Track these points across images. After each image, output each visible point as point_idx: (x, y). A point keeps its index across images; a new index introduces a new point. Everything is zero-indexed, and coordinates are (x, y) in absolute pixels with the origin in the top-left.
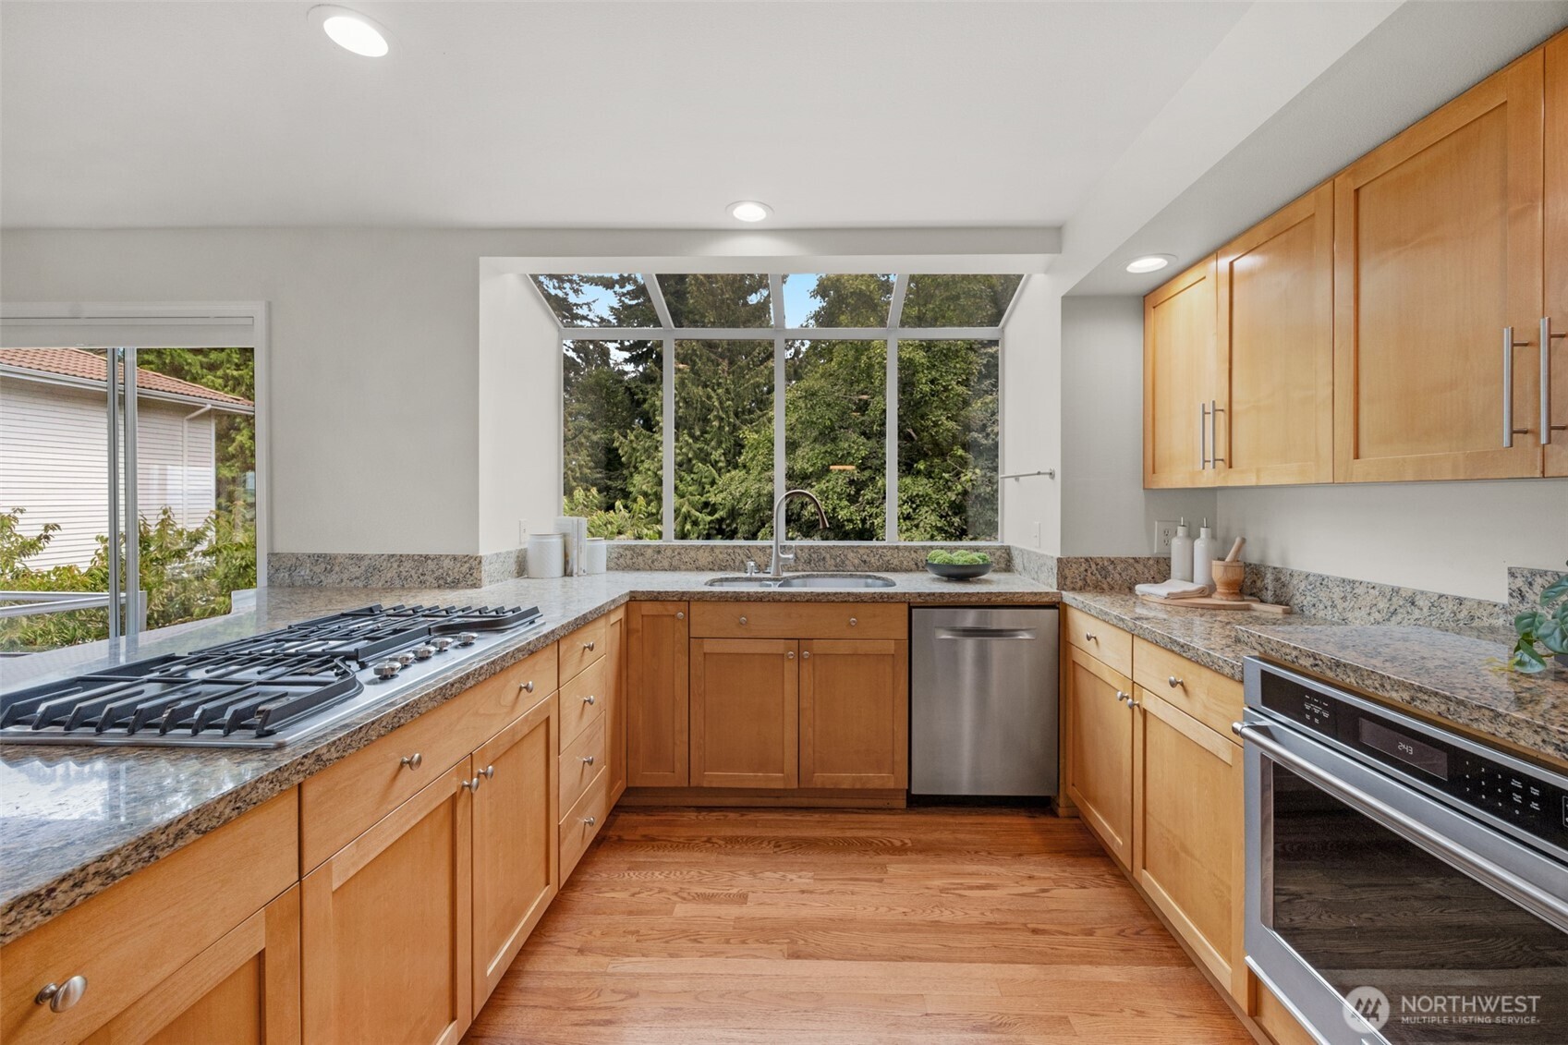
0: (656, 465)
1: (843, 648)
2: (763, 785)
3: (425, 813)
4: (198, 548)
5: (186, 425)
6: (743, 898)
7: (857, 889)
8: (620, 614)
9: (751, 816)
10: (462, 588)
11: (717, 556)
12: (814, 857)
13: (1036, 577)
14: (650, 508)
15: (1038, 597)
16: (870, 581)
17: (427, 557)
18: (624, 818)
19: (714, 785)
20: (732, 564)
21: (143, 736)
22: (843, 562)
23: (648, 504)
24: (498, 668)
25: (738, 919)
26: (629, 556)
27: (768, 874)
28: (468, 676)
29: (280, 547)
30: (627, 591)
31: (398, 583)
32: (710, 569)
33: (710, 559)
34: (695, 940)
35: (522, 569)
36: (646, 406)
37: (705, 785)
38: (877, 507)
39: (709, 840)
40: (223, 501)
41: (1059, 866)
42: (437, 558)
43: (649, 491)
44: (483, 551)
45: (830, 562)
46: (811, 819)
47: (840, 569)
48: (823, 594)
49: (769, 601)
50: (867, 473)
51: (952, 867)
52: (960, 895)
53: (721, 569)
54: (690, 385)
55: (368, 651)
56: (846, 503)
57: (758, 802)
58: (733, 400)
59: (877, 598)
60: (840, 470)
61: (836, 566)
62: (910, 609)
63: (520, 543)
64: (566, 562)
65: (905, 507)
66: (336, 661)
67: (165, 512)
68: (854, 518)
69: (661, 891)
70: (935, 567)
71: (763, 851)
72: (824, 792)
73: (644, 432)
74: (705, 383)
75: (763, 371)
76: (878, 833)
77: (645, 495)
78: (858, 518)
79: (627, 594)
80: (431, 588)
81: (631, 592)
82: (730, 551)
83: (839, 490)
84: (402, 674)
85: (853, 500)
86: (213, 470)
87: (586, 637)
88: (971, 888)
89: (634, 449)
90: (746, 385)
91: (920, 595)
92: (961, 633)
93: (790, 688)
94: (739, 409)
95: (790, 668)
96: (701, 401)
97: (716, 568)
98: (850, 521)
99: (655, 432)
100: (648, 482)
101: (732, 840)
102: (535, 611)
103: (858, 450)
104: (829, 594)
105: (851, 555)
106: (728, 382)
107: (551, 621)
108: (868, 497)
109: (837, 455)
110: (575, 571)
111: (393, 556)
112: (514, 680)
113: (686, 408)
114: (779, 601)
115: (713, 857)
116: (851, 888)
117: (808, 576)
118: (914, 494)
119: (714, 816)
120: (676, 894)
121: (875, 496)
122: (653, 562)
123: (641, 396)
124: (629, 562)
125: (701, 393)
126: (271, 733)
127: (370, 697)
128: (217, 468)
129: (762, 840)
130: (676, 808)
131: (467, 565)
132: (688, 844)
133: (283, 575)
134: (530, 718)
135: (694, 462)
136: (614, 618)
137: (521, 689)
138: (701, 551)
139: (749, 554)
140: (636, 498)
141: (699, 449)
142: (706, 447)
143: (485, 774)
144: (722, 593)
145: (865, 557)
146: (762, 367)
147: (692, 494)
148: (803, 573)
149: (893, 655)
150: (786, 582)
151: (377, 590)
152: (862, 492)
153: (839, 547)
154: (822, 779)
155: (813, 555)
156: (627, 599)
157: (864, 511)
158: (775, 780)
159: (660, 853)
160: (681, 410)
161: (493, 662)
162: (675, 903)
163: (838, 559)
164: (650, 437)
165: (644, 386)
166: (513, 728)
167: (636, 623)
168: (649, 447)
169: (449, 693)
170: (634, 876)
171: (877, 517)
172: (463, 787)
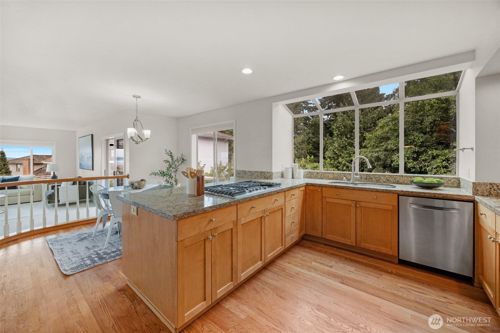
0: (334, 148)
1: (371, 205)
2: (344, 242)
3: (256, 218)
4: (226, 170)
5: (224, 143)
6: (332, 267)
7: (369, 277)
8: (303, 188)
9: (340, 250)
10: (269, 179)
11: (335, 176)
12: (358, 265)
13: (467, 190)
14: (331, 162)
15: (461, 197)
16: (388, 186)
17: (262, 172)
18: (304, 241)
19: (329, 239)
20: (340, 178)
21: (219, 194)
22: (379, 180)
23: (331, 161)
24: (270, 194)
25: (328, 270)
26: (310, 174)
27: (341, 264)
28: (264, 194)
29: (237, 169)
30: (306, 183)
31: (257, 177)
32: (333, 179)
33: (333, 176)
34: (316, 270)
35: (282, 176)
36: (331, 129)
37: (327, 238)
38: (429, 162)
39: (326, 252)
40: (230, 159)
41: (463, 299)
42: (264, 172)
43: (331, 156)
44: (274, 171)
45: (374, 180)
46: (360, 256)
47: (378, 182)
48: (364, 188)
49: (346, 189)
50: (423, 149)
51: (410, 284)
52: (408, 291)
53: (336, 179)
54: (346, 120)
55: (248, 187)
56: (412, 161)
57: (343, 247)
58: (362, 124)
59: (384, 191)
60: (408, 148)
61: (376, 181)
62: (399, 195)
63: (282, 170)
64: (293, 175)
65: (444, 163)
66: (243, 188)
67: (220, 162)
68: (416, 166)
69: (310, 258)
70: (416, 183)
71: (341, 259)
72: (364, 249)
73: (330, 137)
74: (352, 119)
75: (376, 112)
76: (383, 267)
77: (330, 158)
78: (418, 167)
79: (305, 183)
80: (263, 179)
81: (307, 183)
82: (339, 174)
83: (408, 156)
84: (253, 192)
85: (415, 159)
86: (228, 153)
87: (293, 192)
88: (414, 291)
89: (327, 143)
90: (368, 118)
91: (402, 191)
92: (423, 207)
93: (353, 215)
94: (366, 127)
95: (353, 210)
96: (350, 126)
97: (334, 179)
98: (414, 168)
99: (333, 137)
100: (331, 154)
101: (333, 254)
102: (280, 184)
103: (419, 139)
104: (366, 188)
105: (382, 177)
106: (361, 118)
107: (283, 187)
108: (424, 158)
109: (408, 142)
110: (295, 177)
111: (256, 171)
112: (274, 197)
113: (344, 128)
114: (349, 189)
115: (326, 256)
116: (367, 276)
117: (365, 183)
118: (450, 157)
119: (329, 247)
120: (313, 260)
121: (427, 158)
122: (316, 176)
123: (329, 126)
124: (310, 176)
125: (350, 123)
126: (234, 196)
127: (248, 194)
128: (229, 152)
129: (341, 256)
130: (319, 243)
131: (270, 174)
132: (320, 251)
133: (238, 174)
134: (278, 207)
135: (347, 146)
136: (301, 189)
137: (276, 200)
138: (330, 174)
139: (345, 175)
140: (327, 159)
141: (349, 142)
142: (352, 141)
143: (267, 215)
144: (331, 185)
145: (388, 178)
146: (375, 111)
147: (346, 157)
148: (363, 182)
149: (391, 210)
150: (356, 184)
151: (253, 178)
152: (420, 156)
153: (378, 175)
154: (363, 245)
155: (367, 177)
156: (305, 185)
157: (421, 164)
158: (348, 242)
159: (312, 251)
160: (342, 129)
161: (269, 192)
162: (313, 262)
163: (377, 179)
164: (332, 139)
165: (330, 122)
166: (274, 208)
167: (308, 191)
168: (331, 142)
169: (261, 196)
170: (304, 253)
171: (428, 166)
172: (263, 216)
